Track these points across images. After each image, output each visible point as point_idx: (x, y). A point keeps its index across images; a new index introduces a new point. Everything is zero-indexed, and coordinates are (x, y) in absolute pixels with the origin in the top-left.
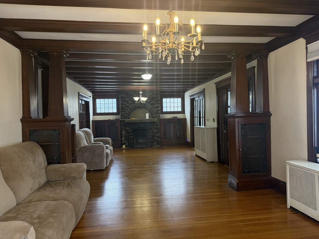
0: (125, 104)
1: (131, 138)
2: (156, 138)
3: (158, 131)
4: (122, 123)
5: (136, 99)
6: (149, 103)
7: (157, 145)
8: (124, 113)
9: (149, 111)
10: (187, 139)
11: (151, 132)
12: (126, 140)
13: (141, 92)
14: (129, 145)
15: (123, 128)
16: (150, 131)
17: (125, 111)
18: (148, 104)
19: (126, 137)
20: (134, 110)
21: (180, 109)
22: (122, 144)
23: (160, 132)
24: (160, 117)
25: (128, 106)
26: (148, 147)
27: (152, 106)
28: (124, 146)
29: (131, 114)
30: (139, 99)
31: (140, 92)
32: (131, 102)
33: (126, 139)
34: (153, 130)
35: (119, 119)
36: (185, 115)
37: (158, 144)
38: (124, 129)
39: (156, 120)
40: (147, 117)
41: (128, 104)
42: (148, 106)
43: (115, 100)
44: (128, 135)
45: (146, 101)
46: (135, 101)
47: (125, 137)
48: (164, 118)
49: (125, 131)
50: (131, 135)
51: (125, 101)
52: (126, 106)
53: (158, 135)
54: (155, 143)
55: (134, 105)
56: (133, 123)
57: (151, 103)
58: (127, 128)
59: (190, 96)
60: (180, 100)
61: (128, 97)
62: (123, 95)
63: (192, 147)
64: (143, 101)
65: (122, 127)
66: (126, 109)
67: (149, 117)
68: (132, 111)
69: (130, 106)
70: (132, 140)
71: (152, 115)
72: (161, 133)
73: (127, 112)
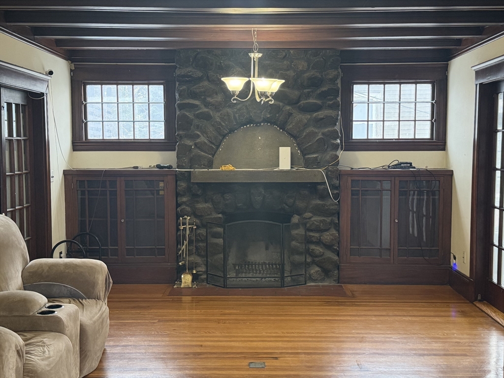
0: (196, 106)
1: (217, 244)
2: (318, 249)
3: (328, 220)
4: (183, 185)
5: (234, 84)
6: (294, 103)
7: (323, 280)
8: (189, 142)
9: (295, 137)
10: (453, 261)
11: (297, 226)
12: (199, 255)
13: (255, 56)
14: (206, 272)
15: (184, 203)
16: (295, 219)
17: (194, 137)
18: (288, 108)
19: (197, 241)
20: (232, 131)
21: (424, 132)
22: (181, 270)
23: (337, 227)
24: (338, 163)
25: (207, 117)
26: (283, 286)
27: (305, 117)
28: (187, 279)
29: (218, 147)
30: (248, 84)
31: (252, 55)
32: (219, 98)
33: (197, 248)
34: (308, 215)
35: (170, 167)
36: (447, 157)
37: (326, 273)
38: (188, 209)
39: (320, 174)
40: (285, 163)
41: (207, 105)
42: (290, 114)
43: (157, 91)
44: (203, 231)
45: (277, 96)
46: (228, 94)
47: (190, 242)
48: (356, 167)
49: (194, 214)
50: (216, 235)
51: (194, 96)
52: (198, 116)
53: (327, 237)
54: (314, 270)
55: (229, 110)
56: (224, 187)
57: (302, 102)
58: (200, 206)
59: (479, 74)
60: (425, 90)
61: (208, 79)
62: (189, 69)
63: (476, 299)
64: (263, 94)
65: (180, 200)
66: (198, 127)
67: (292, 164)
68: (224, 136)
69: (217, 116)
70: (222, 256)
71: (304, 154)
72: (338, 231)
73: (203, 139)
